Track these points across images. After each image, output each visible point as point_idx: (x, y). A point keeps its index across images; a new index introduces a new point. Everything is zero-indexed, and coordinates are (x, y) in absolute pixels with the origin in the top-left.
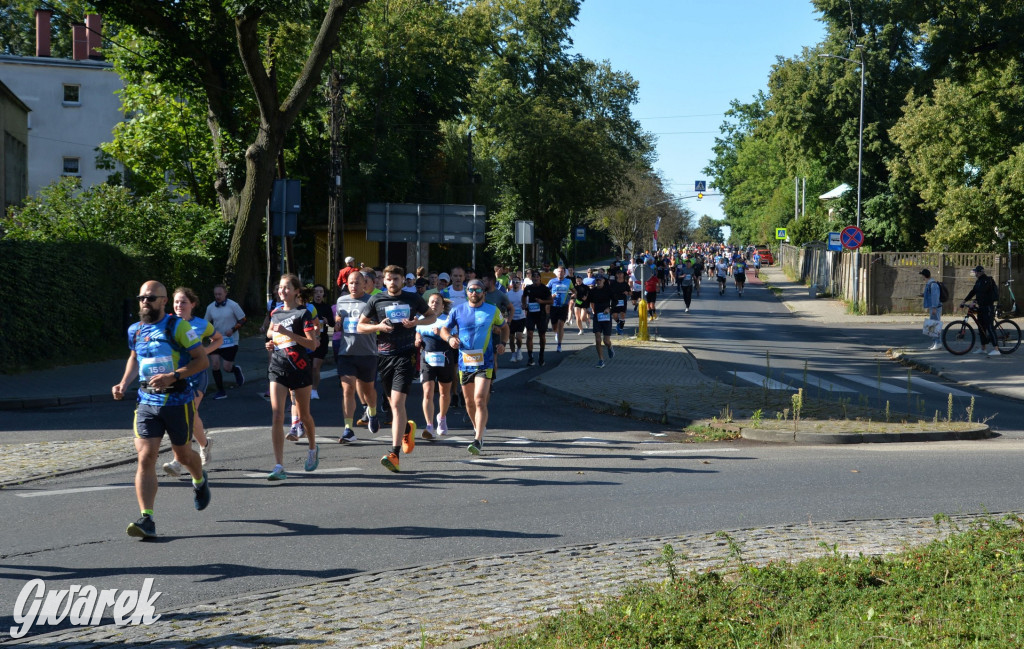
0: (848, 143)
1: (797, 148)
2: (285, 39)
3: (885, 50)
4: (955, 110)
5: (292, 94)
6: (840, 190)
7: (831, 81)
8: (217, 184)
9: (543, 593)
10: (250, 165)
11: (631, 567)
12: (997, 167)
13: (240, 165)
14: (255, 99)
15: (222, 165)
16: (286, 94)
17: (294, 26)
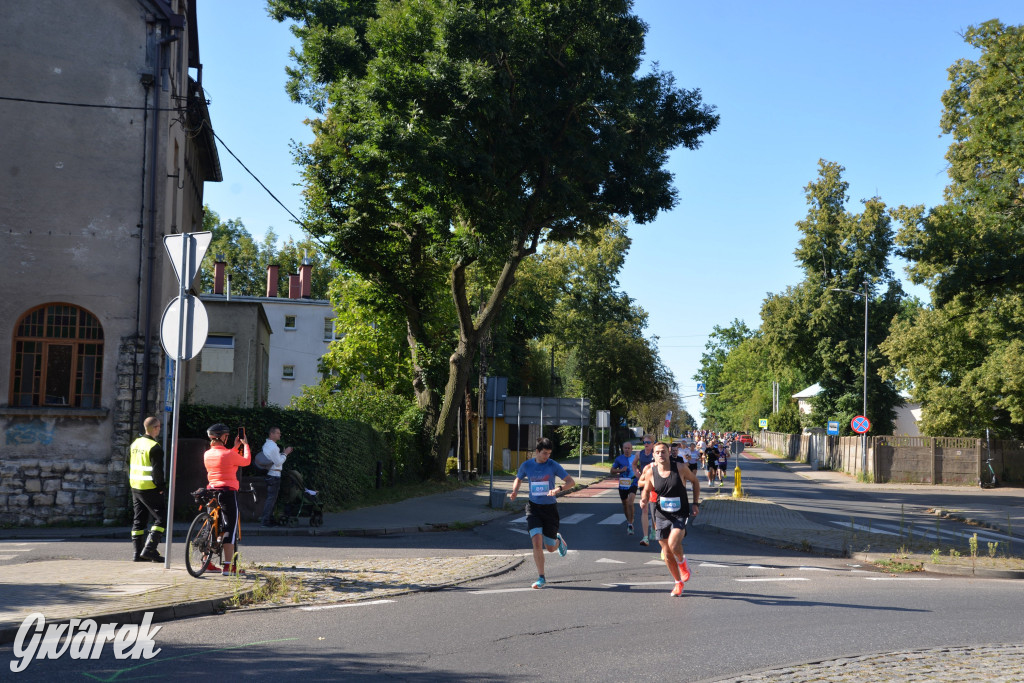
0: (823, 356)
1: (783, 360)
3: (850, 288)
4: (935, 330)
5: (482, 318)
6: (815, 389)
7: (810, 311)
8: (415, 382)
12: (972, 372)
13: (430, 369)
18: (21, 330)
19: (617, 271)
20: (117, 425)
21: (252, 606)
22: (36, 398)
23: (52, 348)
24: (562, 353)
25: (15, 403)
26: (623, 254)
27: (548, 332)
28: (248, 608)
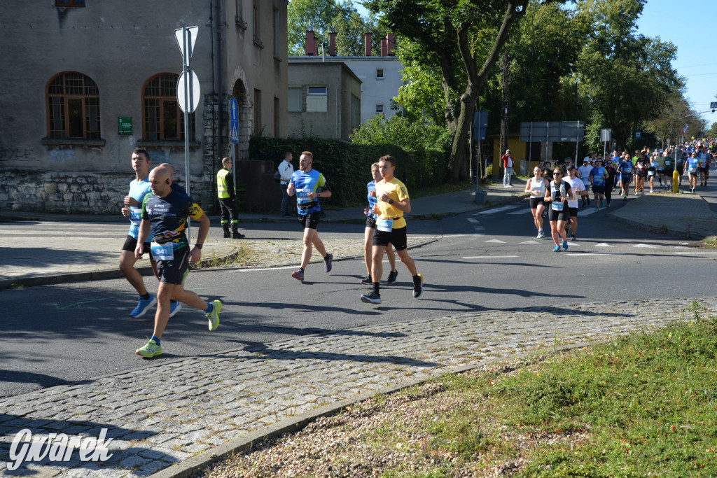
2: (483, 38)
5: (484, 66)
8: (446, 115)
9: (618, 323)
10: (463, 105)
11: (669, 313)
13: (457, 105)
14: (465, 70)
15: (449, 105)
16: (481, 67)
17: (486, 31)
18: (146, 91)
19: (637, 17)
20: (205, 152)
21: (210, 268)
22: (159, 135)
23: (165, 103)
24: (589, 86)
25: (146, 139)
26: (643, 3)
27: (575, 71)
28: (207, 269)
